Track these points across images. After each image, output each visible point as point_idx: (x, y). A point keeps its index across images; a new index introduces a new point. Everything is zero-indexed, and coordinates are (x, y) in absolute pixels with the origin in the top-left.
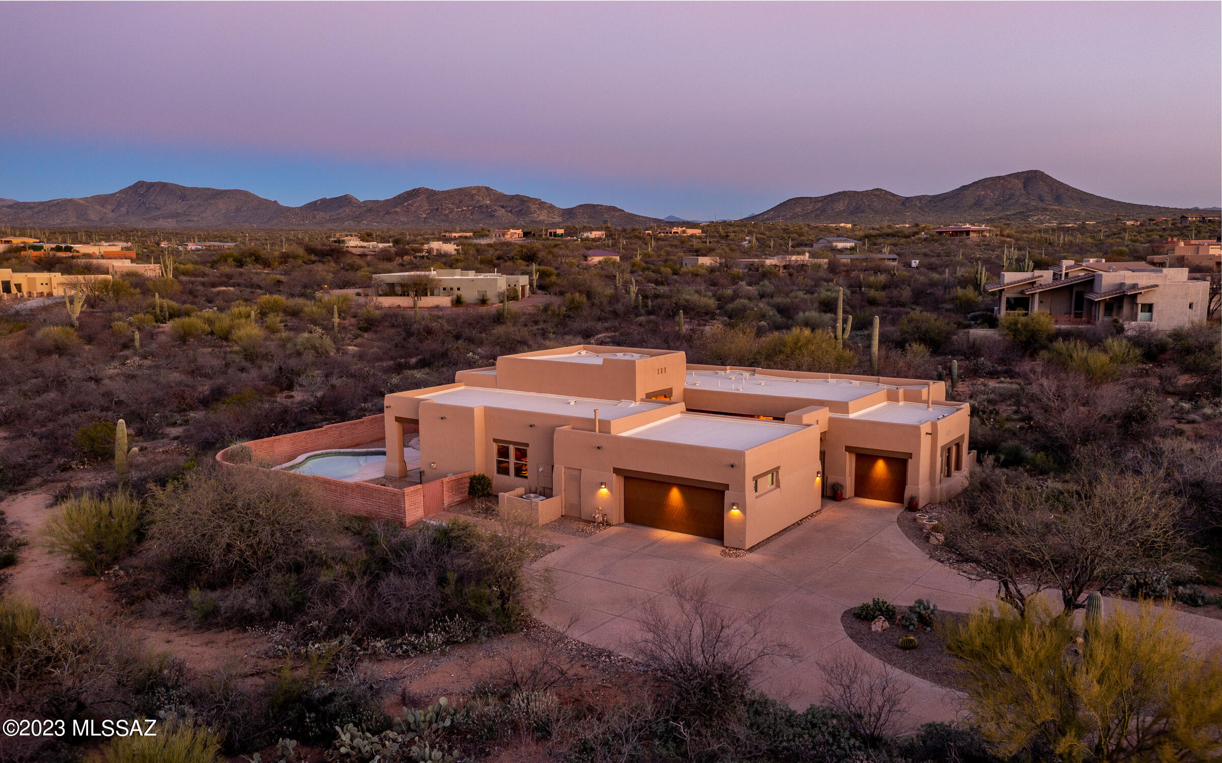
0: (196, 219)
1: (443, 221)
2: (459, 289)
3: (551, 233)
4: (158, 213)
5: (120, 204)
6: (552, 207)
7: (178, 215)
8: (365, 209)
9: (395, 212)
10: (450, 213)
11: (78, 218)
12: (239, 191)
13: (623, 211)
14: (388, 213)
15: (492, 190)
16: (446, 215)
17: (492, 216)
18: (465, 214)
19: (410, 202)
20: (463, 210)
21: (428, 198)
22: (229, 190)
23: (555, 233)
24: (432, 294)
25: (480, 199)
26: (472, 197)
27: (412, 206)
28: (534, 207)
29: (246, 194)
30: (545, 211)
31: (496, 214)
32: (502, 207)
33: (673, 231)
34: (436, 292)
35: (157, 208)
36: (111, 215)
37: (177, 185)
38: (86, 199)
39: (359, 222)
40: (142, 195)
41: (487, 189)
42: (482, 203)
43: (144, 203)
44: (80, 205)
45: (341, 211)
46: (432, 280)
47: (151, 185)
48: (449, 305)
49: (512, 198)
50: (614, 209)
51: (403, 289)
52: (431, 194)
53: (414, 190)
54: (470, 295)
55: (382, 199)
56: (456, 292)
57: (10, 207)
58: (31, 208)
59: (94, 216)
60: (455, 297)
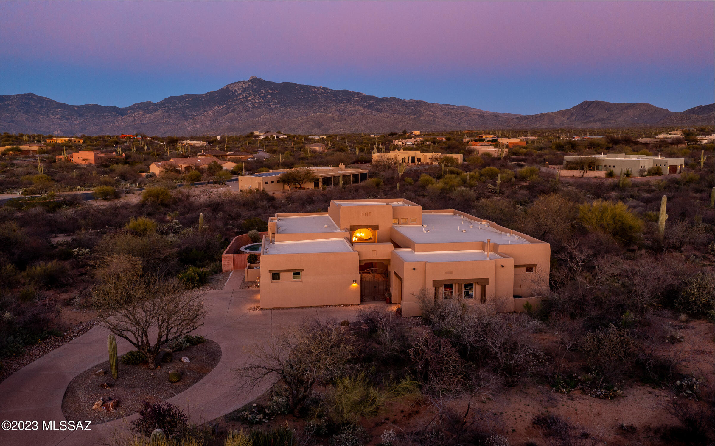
0: (613, 122)
2: (614, 166)
4: (592, 119)
5: (572, 115)
7: (603, 119)
11: (548, 123)
12: (643, 104)
22: (637, 104)
24: (598, 169)
29: (648, 105)
34: (600, 168)
35: (592, 116)
36: (566, 121)
37: (606, 102)
38: (554, 113)
40: (585, 109)
43: (585, 114)
44: (551, 116)
46: (599, 160)
47: (591, 103)
48: (604, 176)
51: (577, 166)
54: (620, 171)
56: (612, 168)
57: (517, 118)
58: (527, 119)
59: (557, 122)
60: (609, 171)
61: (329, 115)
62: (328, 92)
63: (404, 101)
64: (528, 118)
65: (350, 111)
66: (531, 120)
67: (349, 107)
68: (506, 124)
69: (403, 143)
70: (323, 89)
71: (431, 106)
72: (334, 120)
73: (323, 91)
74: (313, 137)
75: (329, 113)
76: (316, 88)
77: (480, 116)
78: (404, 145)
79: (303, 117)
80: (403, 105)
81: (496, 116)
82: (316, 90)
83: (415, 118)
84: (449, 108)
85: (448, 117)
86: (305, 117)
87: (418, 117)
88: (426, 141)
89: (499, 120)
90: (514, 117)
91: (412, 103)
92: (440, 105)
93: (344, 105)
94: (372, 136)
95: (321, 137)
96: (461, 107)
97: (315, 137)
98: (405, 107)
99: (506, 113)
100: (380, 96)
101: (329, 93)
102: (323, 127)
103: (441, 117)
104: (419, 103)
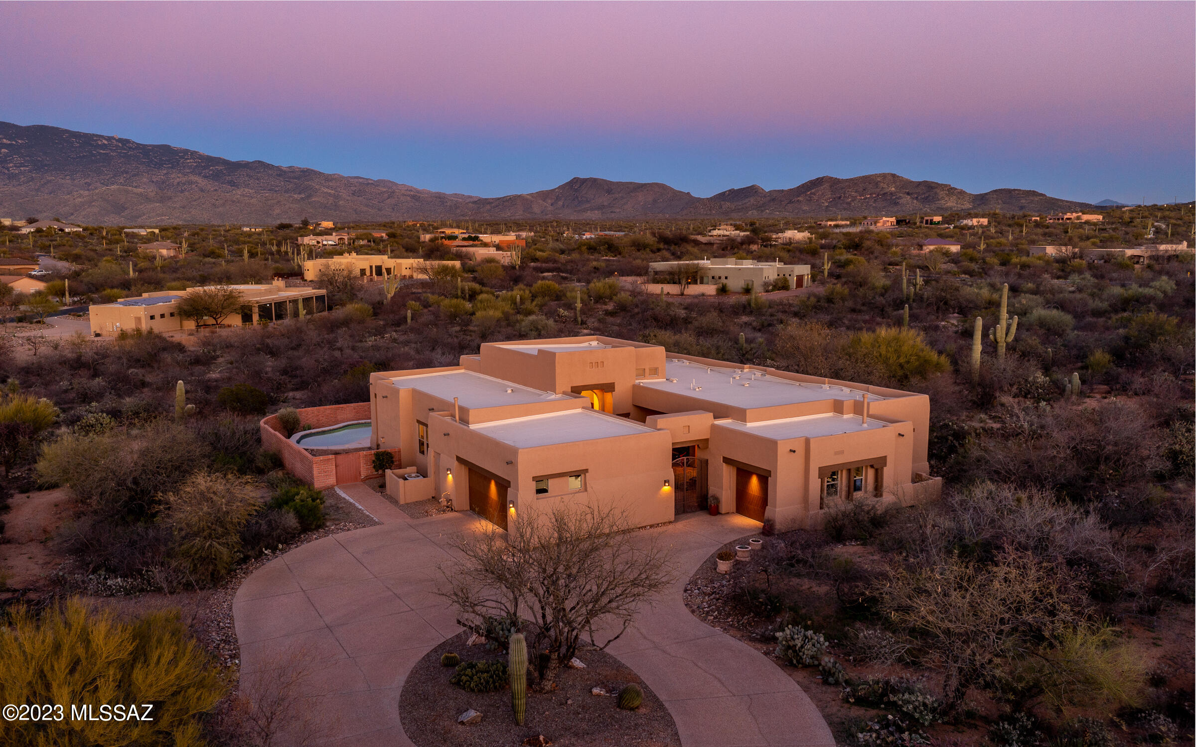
0: (618, 210)
1: (845, 209)
2: (726, 278)
3: (927, 221)
4: (588, 205)
5: (558, 198)
6: (962, 193)
7: (603, 207)
8: (768, 198)
9: (798, 201)
10: (853, 201)
11: (524, 211)
13: (1044, 195)
14: (791, 202)
15: (898, 177)
16: (849, 204)
17: (896, 204)
18: (868, 202)
19: (813, 191)
20: (866, 198)
21: (831, 187)
22: (649, 184)
23: (931, 220)
24: (702, 283)
25: (885, 186)
26: (877, 184)
27: (815, 194)
28: (942, 194)
29: (661, 187)
30: (955, 197)
31: (901, 201)
32: (908, 194)
33: (1065, 217)
34: (705, 280)
35: (587, 202)
36: (550, 208)
37: (605, 181)
38: (531, 194)
39: (762, 211)
40: (576, 190)
41: (894, 176)
42: (886, 190)
43: (577, 197)
44: (527, 200)
45: (747, 200)
46: (702, 269)
47: (584, 181)
48: (714, 293)
49: (919, 184)
50: (1034, 193)
51: (672, 277)
52: (834, 182)
53: (818, 179)
54: (735, 284)
55: (786, 188)
56: (723, 281)
57: (475, 202)
58: (490, 203)
59: (536, 209)
60: (721, 285)
61: (135, 190)
62: (130, 148)
63: (278, 168)
64: (492, 203)
65: (178, 183)
66: (497, 206)
67: (176, 177)
68: (458, 211)
69: (318, 242)
70: (120, 140)
71: (328, 178)
72: (148, 199)
73: (120, 145)
74: (135, 230)
75: (136, 187)
76: (105, 139)
77: (413, 197)
78: (321, 245)
79: (82, 192)
80: (279, 175)
81: (440, 198)
82: (106, 142)
83: (302, 198)
84: (361, 183)
85: (360, 198)
86: (86, 193)
87: (309, 196)
88: (358, 238)
89: (445, 204)
90: (468, 201)
91: (293, 172)
92: (343, 177)
93: (165, 172)
94: (246, 229)
95: (149, 230)
96: (379, 181)
97: (140, 230)
98: (281, 179)
99: (456, 194)
100: (233, 158)
101: (134, 149)
102: (127, 212)
103: (349, 198)
104: (307, 174)
